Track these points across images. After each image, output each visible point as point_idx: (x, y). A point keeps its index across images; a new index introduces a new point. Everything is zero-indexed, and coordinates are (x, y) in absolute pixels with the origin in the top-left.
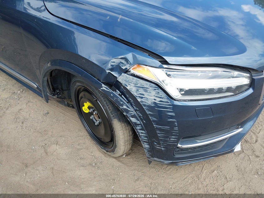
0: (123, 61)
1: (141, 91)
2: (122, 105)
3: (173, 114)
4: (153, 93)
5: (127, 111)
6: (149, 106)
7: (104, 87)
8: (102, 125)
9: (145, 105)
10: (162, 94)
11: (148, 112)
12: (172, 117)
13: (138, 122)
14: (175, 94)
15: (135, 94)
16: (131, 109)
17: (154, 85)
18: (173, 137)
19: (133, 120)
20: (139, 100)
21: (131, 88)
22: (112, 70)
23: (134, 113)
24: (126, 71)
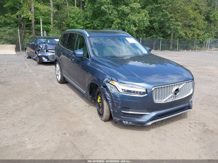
0: (108, 79)
1: (111, 88)
2: (106, 93)
3: (119, 97)
4: (114, 89)
5: (107, 95)
6: (113, 93)
7: (102, 87)
8: (101, 108)
9: (112, 93)
10: (117, 90)
11: (112, 96)
12: (119, 98)
13: (110, 100)
14: (121, 90)
15: (110, 89)
16: (108, 94)
17: (115, 87)
18: (119, 106)
19: (108, 98)
20: (110, 91)
21: (109, 87)
22: (105, 82)
23: (109, 96)
24: (109, 83)
